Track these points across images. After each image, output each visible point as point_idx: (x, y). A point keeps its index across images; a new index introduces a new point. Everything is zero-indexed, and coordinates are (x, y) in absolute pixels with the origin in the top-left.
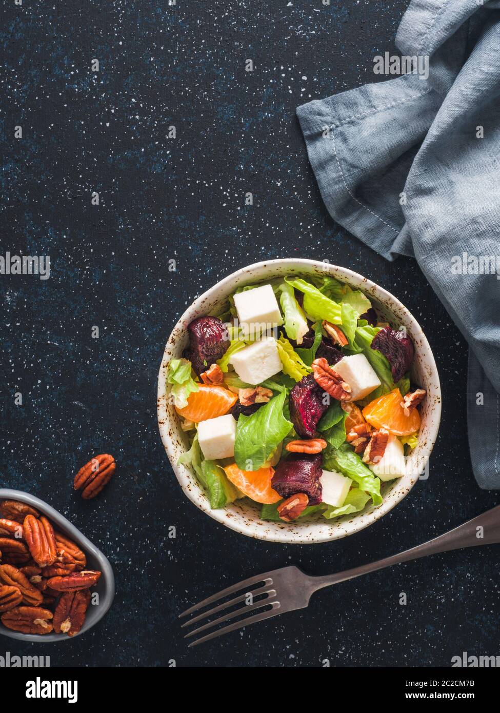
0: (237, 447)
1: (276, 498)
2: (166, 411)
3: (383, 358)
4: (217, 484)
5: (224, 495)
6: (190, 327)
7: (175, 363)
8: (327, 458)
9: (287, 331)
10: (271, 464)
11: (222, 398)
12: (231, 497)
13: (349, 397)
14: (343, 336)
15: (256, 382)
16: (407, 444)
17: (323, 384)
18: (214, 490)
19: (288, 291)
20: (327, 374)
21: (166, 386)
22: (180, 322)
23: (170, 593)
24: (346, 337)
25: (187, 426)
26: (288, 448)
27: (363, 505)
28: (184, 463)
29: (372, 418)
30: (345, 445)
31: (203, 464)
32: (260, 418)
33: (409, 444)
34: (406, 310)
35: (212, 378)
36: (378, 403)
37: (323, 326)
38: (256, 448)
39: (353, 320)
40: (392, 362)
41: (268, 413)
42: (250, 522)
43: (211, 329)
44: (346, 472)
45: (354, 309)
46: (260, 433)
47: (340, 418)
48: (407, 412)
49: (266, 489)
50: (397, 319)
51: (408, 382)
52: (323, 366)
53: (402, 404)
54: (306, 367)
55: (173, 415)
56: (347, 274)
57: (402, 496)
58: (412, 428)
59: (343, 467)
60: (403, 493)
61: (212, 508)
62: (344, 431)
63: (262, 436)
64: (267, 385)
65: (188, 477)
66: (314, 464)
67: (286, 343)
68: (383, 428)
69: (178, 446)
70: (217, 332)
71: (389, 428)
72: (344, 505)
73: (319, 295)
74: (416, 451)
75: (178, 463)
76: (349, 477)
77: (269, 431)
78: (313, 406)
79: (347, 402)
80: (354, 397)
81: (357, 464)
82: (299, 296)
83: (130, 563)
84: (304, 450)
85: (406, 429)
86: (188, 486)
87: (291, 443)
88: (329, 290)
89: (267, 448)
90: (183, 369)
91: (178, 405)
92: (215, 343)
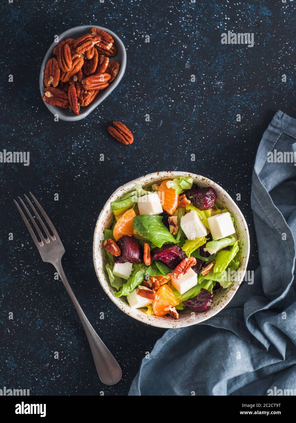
0: (146, 216)
1: (117, 238)
2: (165, 176)
3: (195, 295)
4: (124, 205)
5: (118, 209)
6: (210, 188)
7: (191, 181)
8: (139, 265)
9: (210, 242)
10: (136, 235)
11: (172, 207)
12: (117, 213)
13: (175, 277)
15: (182, 226)
16: (148, 309)
17: (183, 263)
18: (122, 204)
19: (232, 243)
20: (188, 265)
21: (178, 176)
22: (214, 183)
23: (56, 176)
24: (207, 274)
25: (155, 187)
26: (146, 244)
27: (114, 286)
28: (136, 186)
29: (163, 291)
31: (135, 197)
32: (162, 228)
33: (148, 310)
34: (223, 307)
35: (183, 201)
36: (171, 293)
37: (212, 262)
38: (146, 227)
39: (216, 278)
40: (194, 300)
41: (165, 233)
42: (103, 224)
43: (210, 200)
44: (133, 277)
46: (155, 229)
47: (163, 272)
48: (166, 309)
49: (123, 233)
50: (217, 302)
51: (182, 309)
52: (192, 263)
53: (171, 306)
54: (191, 253)
55: (161, 180)
57: (121, 308)
58: (157, 312)
59: (136, 275)
60: (123, 308)
61: (111, 203)
62: (156, 275)
63: (153, 230)
64: (180, 232)
65: (128, 189)
66: (138, 259)
67: (204, 242)
68: (158, 297)
69: (145, 183)
70: (209, 204)
71: (157, 300)
72: (114, 275)
73: (230, 259)
74: (145, 315)
75: (136, 183)
76: (129, 278)
77: (156, 234)
78: (170, 258)
79: (172, 276)
80: (175, 280)
81: (137, 283)
82: (229, 248)
83: (73, 153)
84: (146, 253)
85: (157, 309)
86: (123, 189)
87: (148, 246)
88: (232, 264)
89: (147, 233)
90: (187, 185)
91: (168, 183)
92: (203, 203)
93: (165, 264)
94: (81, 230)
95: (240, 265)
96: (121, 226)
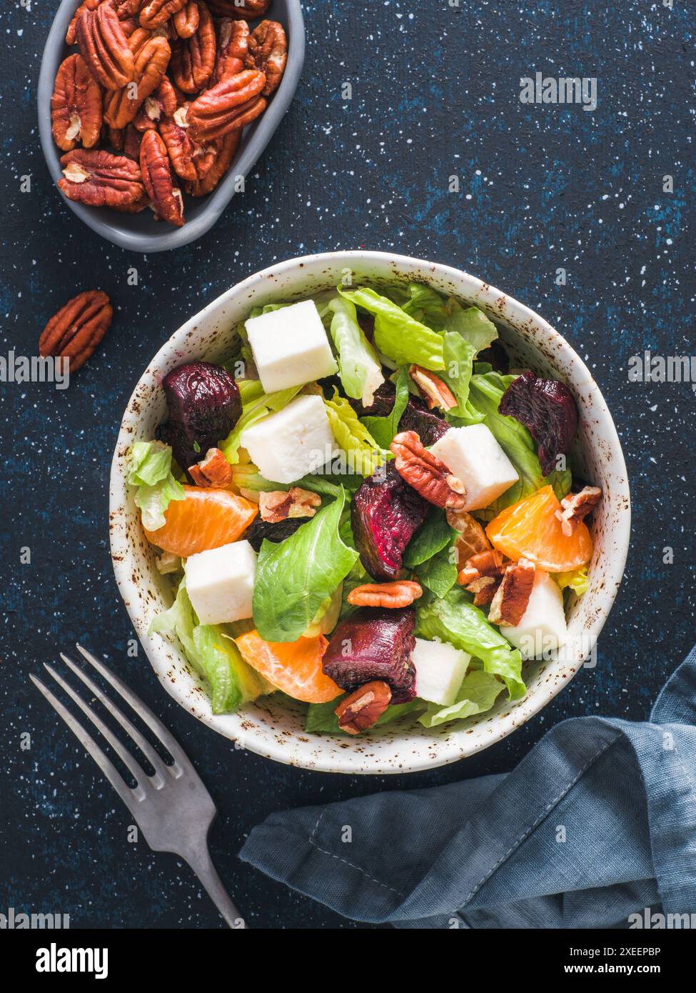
0: (257, 599)
1: (331, 692)
2: (127, 536)
3: (522, 431)
4: (224, 668)
5: (236, 688)
6: (166, 383)
7: (141, 449)
8: (423, 617)
9: (344, 383)
10: (322, 630)
11: (229, 511)
12: (250, 691)
13: (460, 502)
14: (448, 391)
15: (289, 478)
16: (568, 586)
17: (412, 478)
18: (219, 678)
19: (345, 311)
20: (420, 460)
21: (124, 491)
22: (148, 372)
23: (150, 868)
24: (453, 393)
25: (166, 564)
26: (352, 599)
27: (491, 701)
28: (163, 632)
29: (505, 541)
30: (456, 592)
31: (197, 632)
32: (299, 545)
33: (572, 587)
34: (561, 339)
35: (210, 474)
36: (514, 513)
37: (410, 374)
38: (291, 599)
39: (464, 362)
40: (538, 436)
41: (313, 535)
42: (286, 738)
43: (205, 383)
44: (460, 640)
45: (465, 342)
46: (300, 571)
47: (445, 540)
48: (568, 529)
49: (313, 675)
50: (546, 359)
51: (568, 474)
52: (412, 446)
53: (558, 513)
54: (381, 449)
55: (141, 545)
56: (452, 276)
57: (562, 682)
58: (577, 558)
59: (454, 631)
60: (564, 676)
61: (215, 713)
62: (453, 565)
63: (302, 577)
64: (310, 485)
65: (169, 657)
66: (400, 627)
67: (343, 404)
68: (525, 558)
69: (151, 600)
70: (217, 389)
71: (536, 559)
72: (457, 701)
73: (401, 316)
74: (586, 599)
75: (149, 631)
76: (465, 651)
77: (314, 567)
78: (396, 520)
79: (457, 511)
80: (469, 502)
81: (479, 626)
82: (366, 320)
83: (76, 816)
84: (380, 601)
85: (567, 559)
86: (170, 674)
87: (356, 590)
88: (420, 308)
89: (311, 598)
90: (156, 459)
91: (149, 525)
92: (213, 409)
93: (416, 534)
94: (322, 788)
95: (421, 283)
96: (290, 680)
